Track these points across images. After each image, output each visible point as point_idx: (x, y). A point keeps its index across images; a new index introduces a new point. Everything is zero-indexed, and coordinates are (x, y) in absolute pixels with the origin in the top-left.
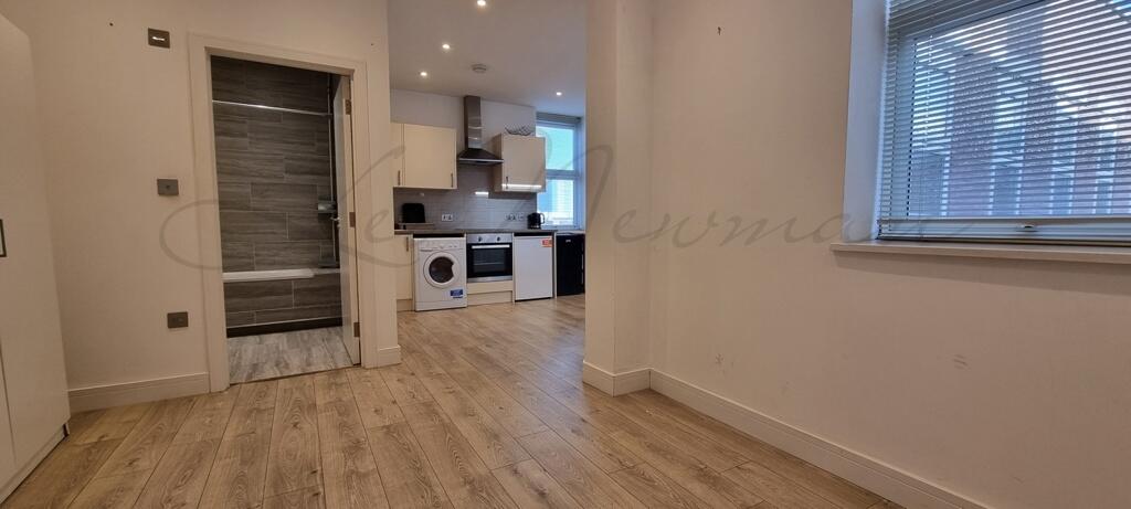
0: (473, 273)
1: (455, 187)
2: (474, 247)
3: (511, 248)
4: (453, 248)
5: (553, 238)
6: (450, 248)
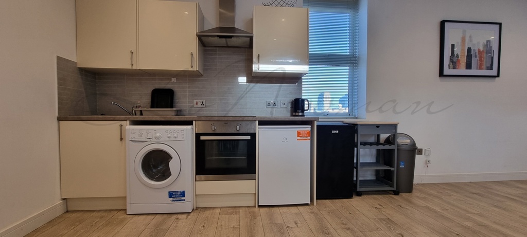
0: (203, 168)
1: (196, 68)
2: (202, 138)
3: (253, 140)
4: (172, 139)
5: (312, 128)
6: (168, 139)
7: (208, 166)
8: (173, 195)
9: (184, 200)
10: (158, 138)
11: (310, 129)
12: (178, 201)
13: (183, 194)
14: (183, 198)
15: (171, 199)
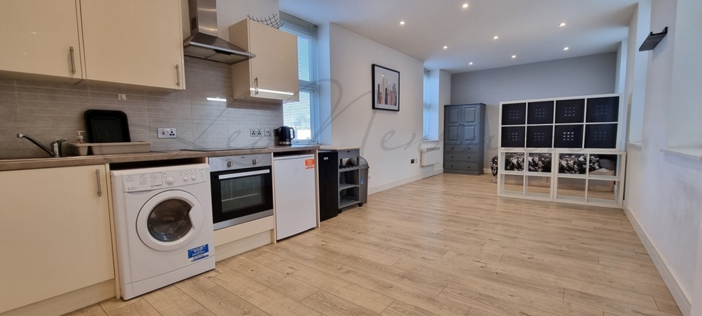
0: (220, 214)
1: (183, 86)
2: (221, 177)
3: (270, 174)
4: (190, 182)
5: (315, 156)
6: (184, 183)
7: (224, 209)
8: (194, 253)
9: (208, 256)
10: (169, 183)
11: (313, 158)
12: (200, 259)
13: (206, 249)
14: (206, 254)
15: (192, 259)
